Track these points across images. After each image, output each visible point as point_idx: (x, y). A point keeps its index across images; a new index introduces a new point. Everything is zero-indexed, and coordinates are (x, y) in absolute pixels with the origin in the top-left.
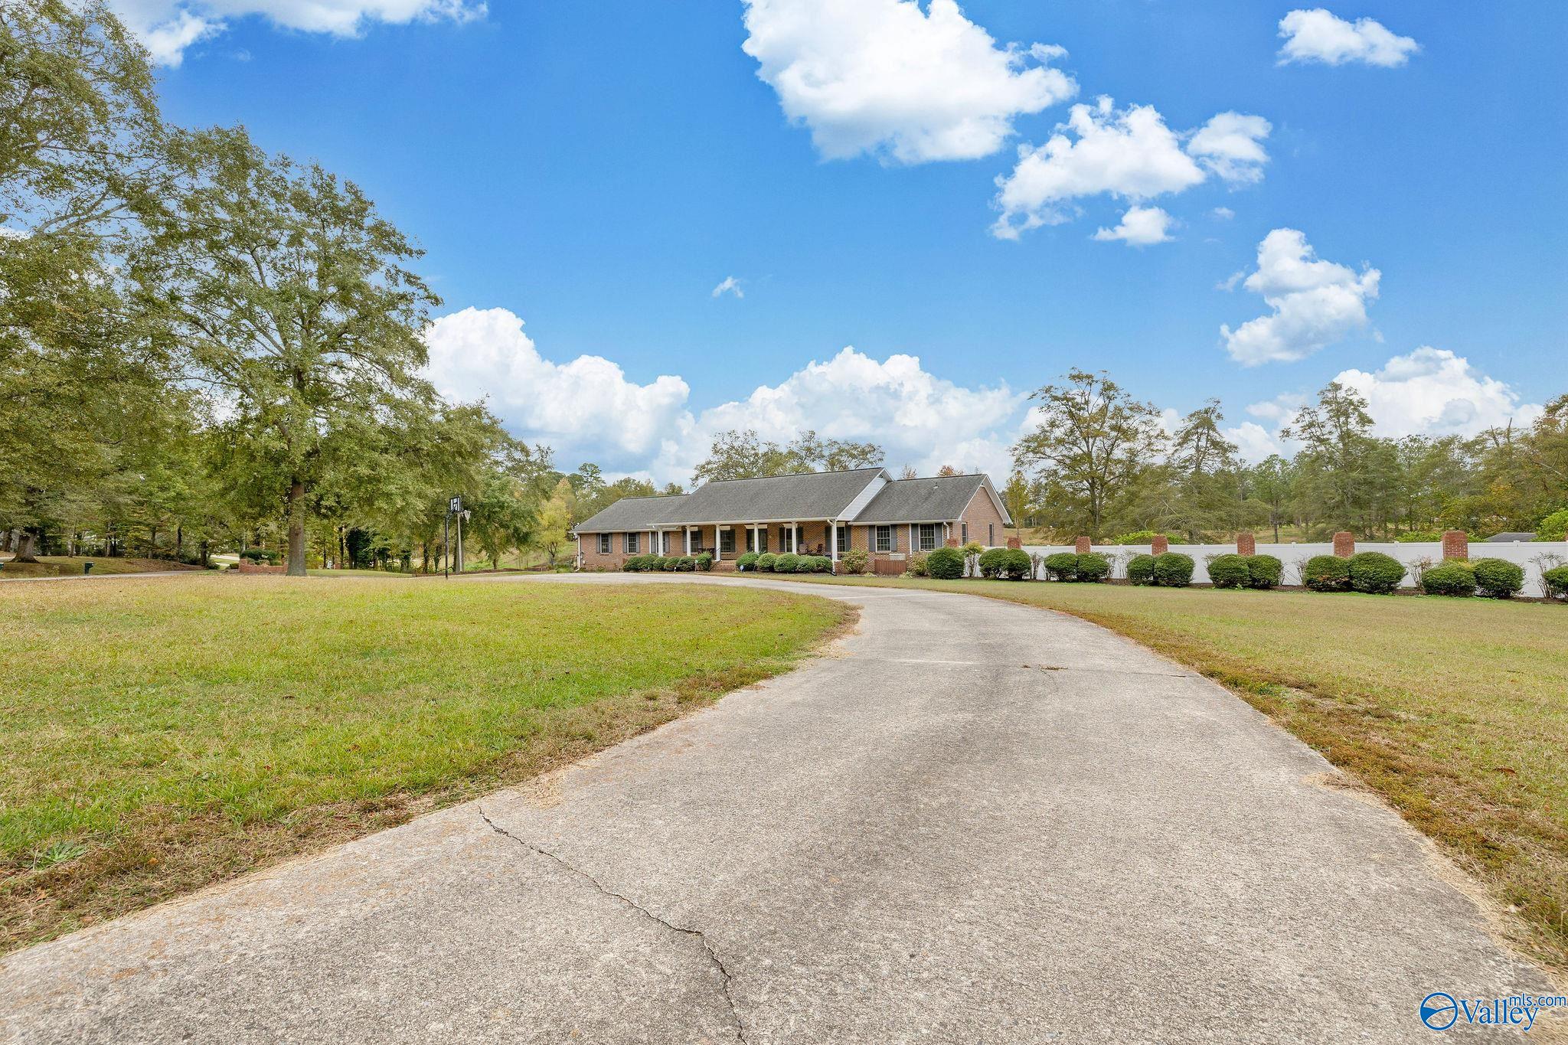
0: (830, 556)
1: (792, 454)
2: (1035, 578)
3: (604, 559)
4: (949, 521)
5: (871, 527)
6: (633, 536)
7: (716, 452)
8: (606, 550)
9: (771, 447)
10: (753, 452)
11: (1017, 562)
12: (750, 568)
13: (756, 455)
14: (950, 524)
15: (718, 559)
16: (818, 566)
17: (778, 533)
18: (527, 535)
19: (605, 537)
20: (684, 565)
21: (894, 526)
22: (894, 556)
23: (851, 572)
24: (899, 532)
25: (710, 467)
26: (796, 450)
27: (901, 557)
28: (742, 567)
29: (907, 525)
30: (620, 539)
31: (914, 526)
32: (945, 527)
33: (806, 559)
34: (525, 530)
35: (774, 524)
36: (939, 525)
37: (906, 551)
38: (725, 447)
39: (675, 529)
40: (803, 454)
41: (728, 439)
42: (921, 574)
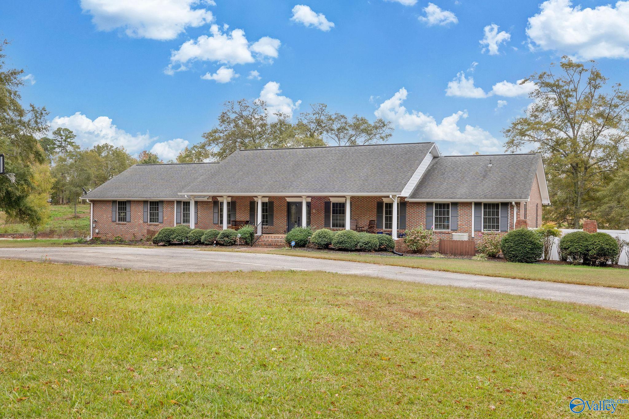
0: (390, 234)
1: (301, 126)
2: (617, 263)
3: (122, 229)
4: (518, 200)
5: (429, 204)
6: (155, 205)
7: (223, 121)
8: (122, 219)
9: (282, 118)
10: (261, 122)
11: (608, 247)
12: (302, 244)
13: (264, 125)
14: (518, 204)
15: (259, 233)
16: (381, 244)
17: (323, 207)
18: (19, 199)
19: (123, 205)
20: (226, 239)
21: (455, 204)
22: (458, 236)
23: (414, 252)
24: (461, 211)
25: (217, 135)
26: (305, 122)
27: (464, 237)
28: (293, 243)
29: (470, 203)
30: (141, 208)
31: (478, 204)
32: (512, 207)
33: (365, 237)
34: (18, 193)
35: (320, 198)
36: (505, 205)
37: (468, 231)
38: (233, 116)
39: (205, 199)
40: (313, 126)
41: (237, 108)
42: (493, 256)
